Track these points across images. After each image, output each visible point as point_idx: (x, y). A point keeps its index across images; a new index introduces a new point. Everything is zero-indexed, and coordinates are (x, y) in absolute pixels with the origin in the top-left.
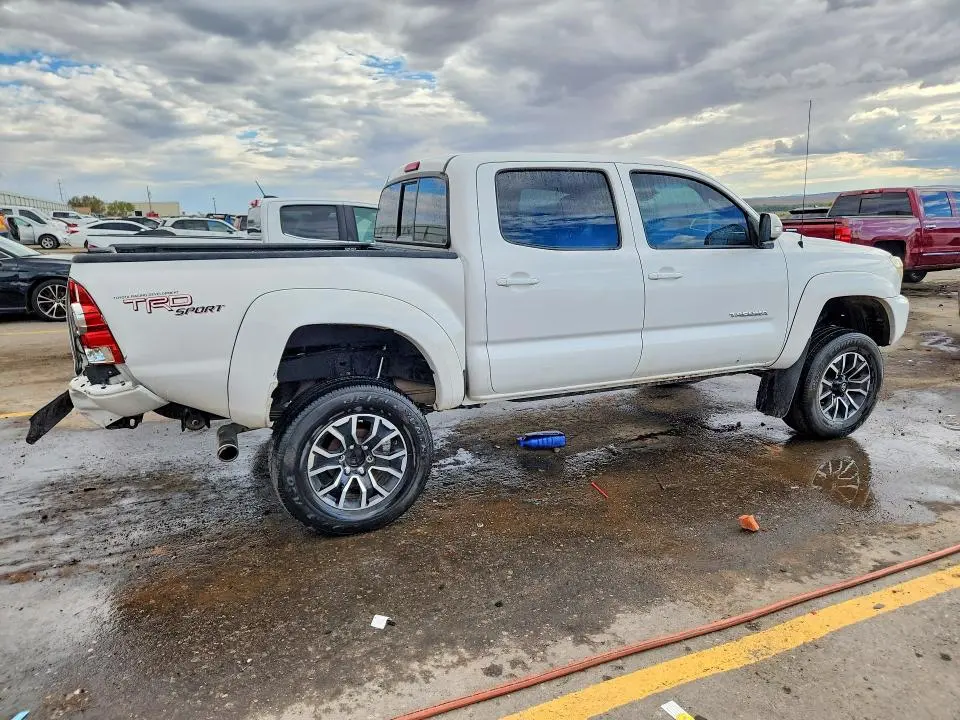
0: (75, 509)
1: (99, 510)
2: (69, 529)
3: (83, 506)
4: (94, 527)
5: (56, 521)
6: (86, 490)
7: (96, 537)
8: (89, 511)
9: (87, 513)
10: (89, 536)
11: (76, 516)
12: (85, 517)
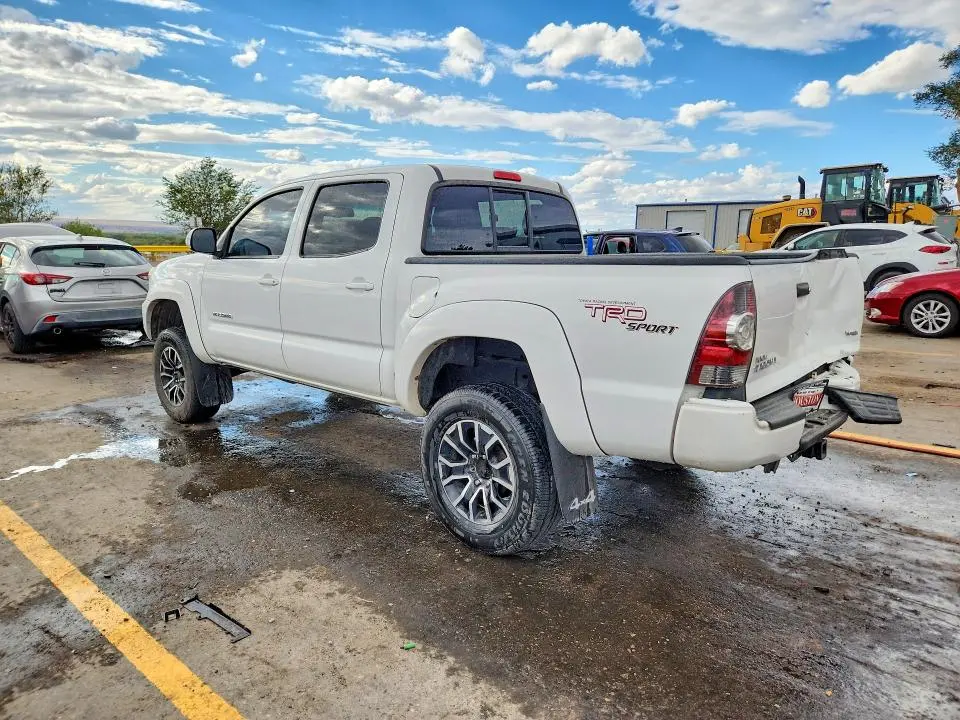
0: (850, 570)
1: (825, 557)
2: (862, 551)
3: (839, 570)
4: (837, 542)
5: (874, 565)
6: (826, 592)
7: (840, 534)
8: (835, 562)
9: (838, 559)
10: (846, 538)
11: (852, 561)
12: (842, 556)
